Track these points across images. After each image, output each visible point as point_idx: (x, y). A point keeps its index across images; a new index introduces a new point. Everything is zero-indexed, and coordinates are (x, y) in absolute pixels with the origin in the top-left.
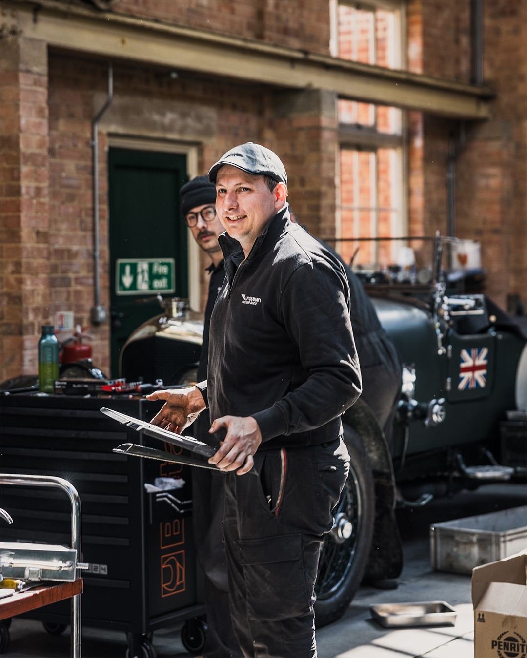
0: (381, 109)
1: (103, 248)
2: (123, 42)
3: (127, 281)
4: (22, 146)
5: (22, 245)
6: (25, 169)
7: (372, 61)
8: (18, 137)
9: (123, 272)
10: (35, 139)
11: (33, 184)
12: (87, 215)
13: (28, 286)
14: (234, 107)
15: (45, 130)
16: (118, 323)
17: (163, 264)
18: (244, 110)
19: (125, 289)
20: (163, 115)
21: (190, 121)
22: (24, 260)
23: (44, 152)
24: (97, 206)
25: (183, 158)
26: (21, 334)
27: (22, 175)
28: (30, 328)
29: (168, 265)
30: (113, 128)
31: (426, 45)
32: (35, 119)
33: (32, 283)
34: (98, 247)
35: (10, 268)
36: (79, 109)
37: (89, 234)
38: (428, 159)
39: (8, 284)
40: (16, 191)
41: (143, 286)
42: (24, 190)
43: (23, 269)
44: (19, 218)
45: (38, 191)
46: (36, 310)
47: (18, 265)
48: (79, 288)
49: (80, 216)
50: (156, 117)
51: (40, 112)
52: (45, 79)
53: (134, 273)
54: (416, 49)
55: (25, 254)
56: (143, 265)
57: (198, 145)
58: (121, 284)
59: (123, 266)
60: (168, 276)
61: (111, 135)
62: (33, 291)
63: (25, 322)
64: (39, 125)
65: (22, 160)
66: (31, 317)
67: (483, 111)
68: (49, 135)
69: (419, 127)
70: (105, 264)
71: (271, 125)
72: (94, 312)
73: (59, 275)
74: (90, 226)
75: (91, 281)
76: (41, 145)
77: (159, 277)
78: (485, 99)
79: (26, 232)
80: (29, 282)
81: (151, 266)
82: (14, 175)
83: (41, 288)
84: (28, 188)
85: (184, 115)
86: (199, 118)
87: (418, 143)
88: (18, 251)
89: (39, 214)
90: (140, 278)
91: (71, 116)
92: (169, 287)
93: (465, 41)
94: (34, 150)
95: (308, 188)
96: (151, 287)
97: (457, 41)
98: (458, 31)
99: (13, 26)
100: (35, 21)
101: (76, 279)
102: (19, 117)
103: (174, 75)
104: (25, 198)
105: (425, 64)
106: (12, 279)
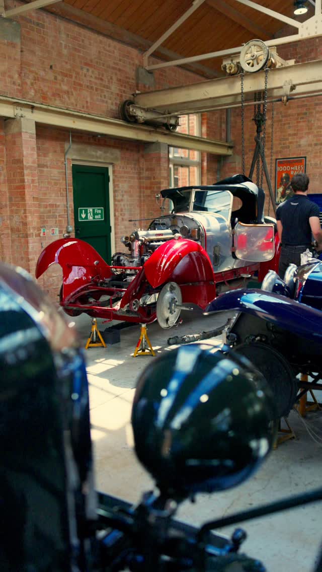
0: (191, 151)
1: (71, 203)
2: (74, 122)
3: (83, 216)
4: (25, 163)
5: (27, 202)
6: (26, 172)
7: (187, 133)
8: (23, 160)
9: (81, 212)
10: (31, 160)
11: (30, 178)
12: (63, 190)
13: (29, 219)
14: (127, 149)
15: (35, 156)
16: (78, 232)
17: (99, 209)
18: (132, 151)
19: (82, 219)
20: (96, 152)
21: (108, 155)
22: (27, 208)
23: (36, 165)
24: (67, 187)
25: (107, 169)
26: (27, 237)
27: (25, 174)
28: (31, 235)
29: (101, 210)
30: (74, 157)
31: (208, 127)
32: (29, 152)
33: (32, 218)
34: (69, 203)
35: (23, 211)
36: (58, 149)
37: (65, 198)
38: (209, 170)
39: (22, 218)
40: (23, 181)
41: (90, 218)
42: (26, 181)
43: (27, 212)
44: (24, 191)
45: (33, 181)
46: (34, 228)
47: (25, 210)
48: (60, 219)
49: (60, 191)
50: (94, 153)
51: (33, 149)
52: (35, 136)
53: (86, 212)
54: (204, 129)
55: (27, 206)
56: (90, 210)
57: (112, 164)
58: (81, 216)
59: (81, 210)
60: (101, 214)
61: (73, 160)
62: (32, 221)
63: (29, 232)
64: (32, 154)
65: (25, 169)
66: (31, 231)
67: (230, 152)
68: (37, 158)
69: (206, 158)
70: (72, 209)
71: (143, 156)
72: (67, 228)
73: (52, 214)
74: (65, 195)
75: (66, 216)
76: (34, 162)
77: (97, 214)
78: (230, 147)
79: (27, 197)
80: (30, 217)
81: (94, 210)
82: (22, 174)
83: (36, 219)
84: (28, 179)
85: (105, 152)
86: (112, 154)
87: (205, 164)
88: (24, 205)
89: (34, 190)
90: (89, 214)
91: (55, 152)
92: (102, 218)
93: (224, 126)
94: (30, 164)
95: (157, 180)
96: (94, 218)
97: (221, 126)
98: (221, 123)
99: (22, 114)
100: (32, 112)
101: (59, 215)
102: (23, 151)
103: (99, 136)
104: (26, 184)
105: (208, 135)
106: (23, 215)
